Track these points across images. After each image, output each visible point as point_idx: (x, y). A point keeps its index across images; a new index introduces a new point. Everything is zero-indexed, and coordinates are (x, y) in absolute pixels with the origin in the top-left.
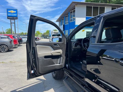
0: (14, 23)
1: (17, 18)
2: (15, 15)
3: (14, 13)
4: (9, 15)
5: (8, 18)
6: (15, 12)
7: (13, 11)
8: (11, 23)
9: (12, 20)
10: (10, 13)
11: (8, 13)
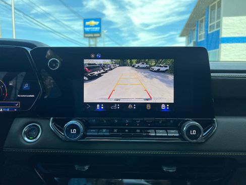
1: (100, 34)
3: (95, 26)
5: (85, 37)
6: (97, 23)
7: (93, 23)
9: (91, 40)
11: (85, 26)
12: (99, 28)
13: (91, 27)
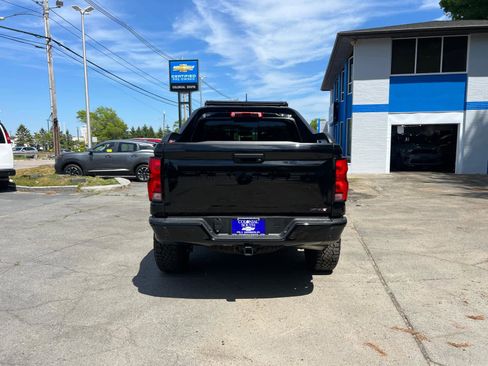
0: (189, 103)
1: (197, 86)
2: (191, 77)
3: (189, 72)
4: (176, 78)
5: (172, 90)
6: (191, 68)
7: (185, 67)
8: (180, 103)
9: (182, 95)
10: (178, 72)
11: (171, 72)
12: (194, 76)
13: (182, 73)
